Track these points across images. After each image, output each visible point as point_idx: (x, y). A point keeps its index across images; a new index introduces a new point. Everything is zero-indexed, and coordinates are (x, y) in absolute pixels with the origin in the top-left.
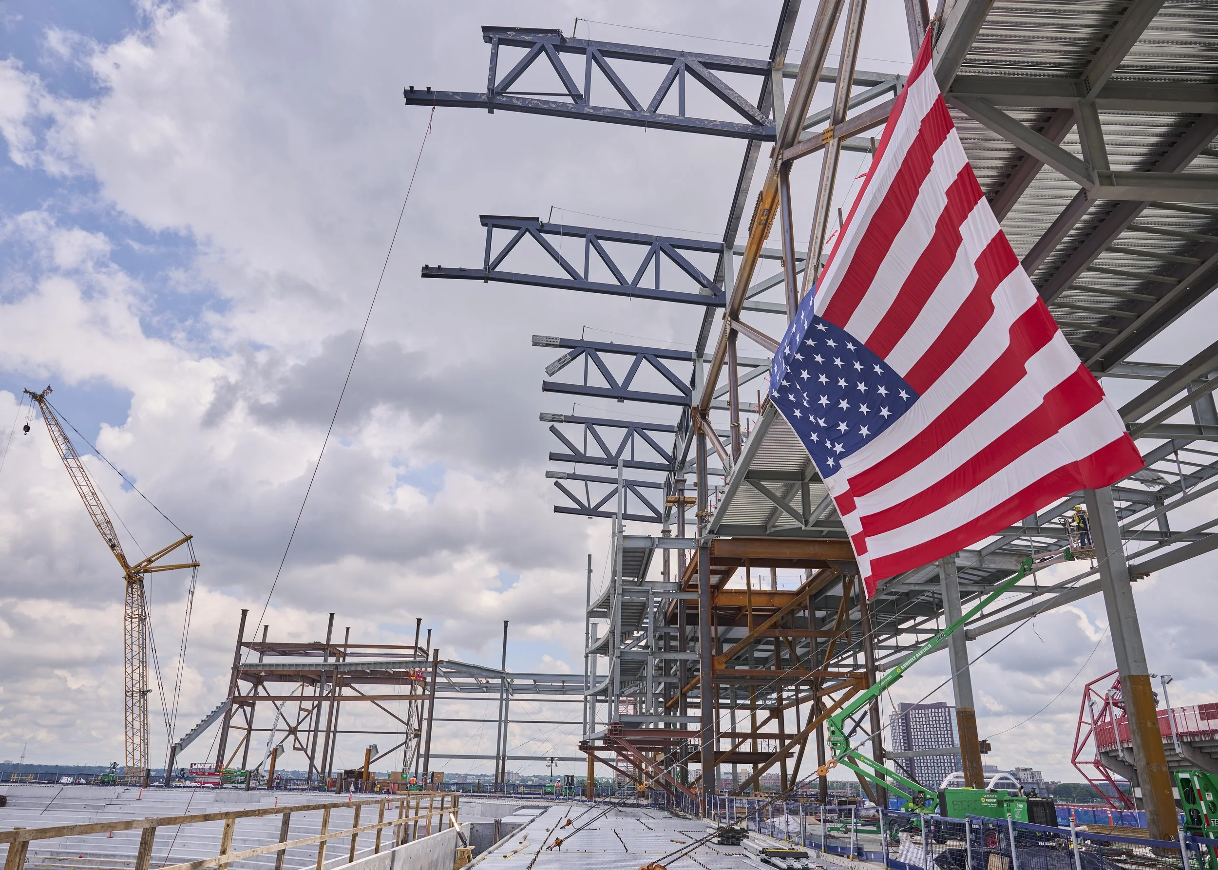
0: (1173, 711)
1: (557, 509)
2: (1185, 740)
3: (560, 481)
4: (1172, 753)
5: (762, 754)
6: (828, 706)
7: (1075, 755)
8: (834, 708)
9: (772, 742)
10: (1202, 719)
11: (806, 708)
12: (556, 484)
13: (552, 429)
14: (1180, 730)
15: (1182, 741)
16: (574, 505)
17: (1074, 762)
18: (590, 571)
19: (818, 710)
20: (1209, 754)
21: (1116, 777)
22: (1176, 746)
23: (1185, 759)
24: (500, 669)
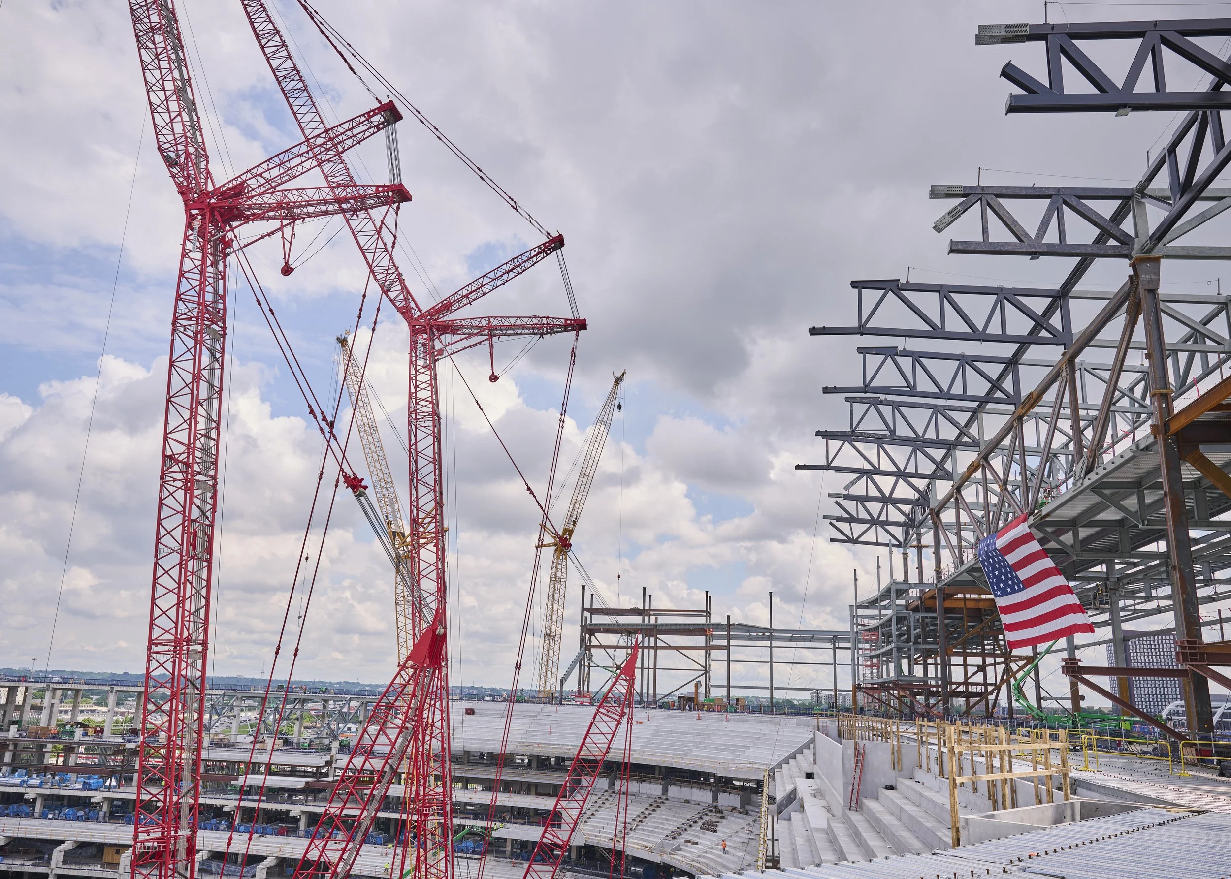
1: (832, 540)
3: (833, 521)
5: (972, 693)
6: (1014, 670)
8: (1018, 671)
9: (979, 687)
11: (1000, 668)
12: (831, 524)
13: (837, 503)
16: (844, 538)
19: (1007, 671)
24: (769, 627)
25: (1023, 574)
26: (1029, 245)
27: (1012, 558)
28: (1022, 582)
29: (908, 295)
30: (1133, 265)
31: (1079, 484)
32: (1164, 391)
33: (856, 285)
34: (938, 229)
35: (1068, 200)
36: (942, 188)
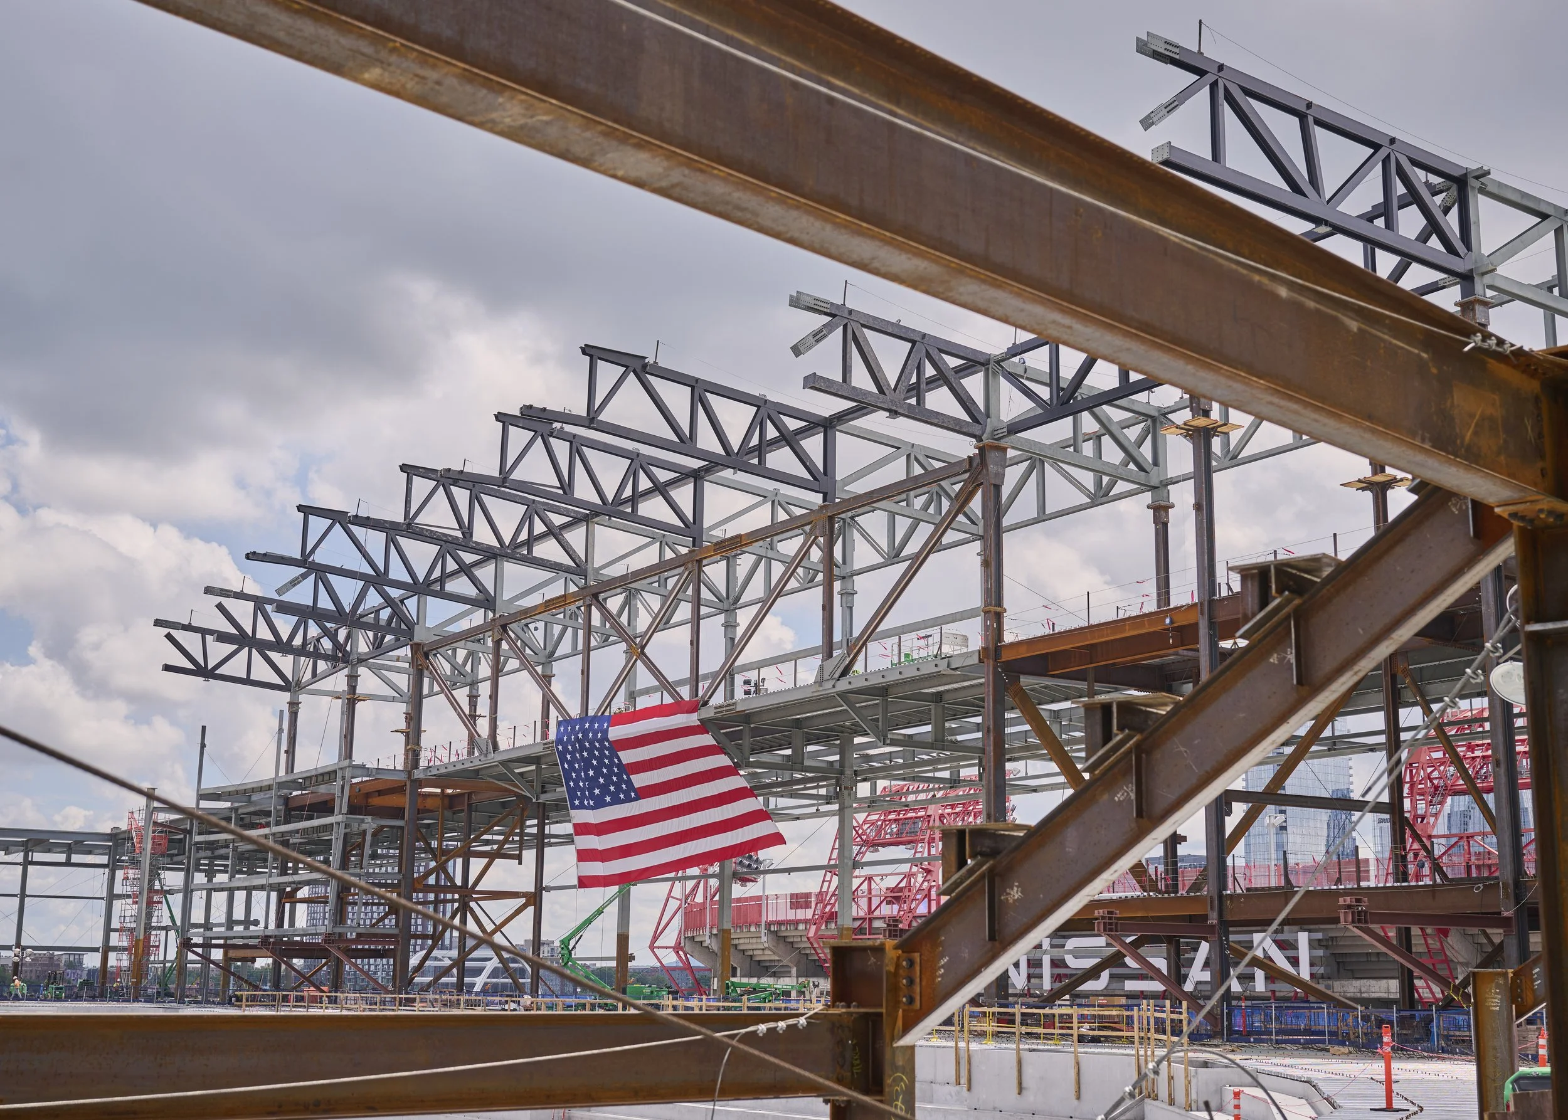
0: (767, 897)
1: (168, 668)
2: (772, 929)
3: (174, 632)
4: (759, 940)
7: (655, 938)
10: (791, 908)
12: (169, 637)
13: (220, 607)
14: (770, 919)
15: (769, 930)
16: (189, 665)
17: (652, 947)
18: (203, 746)
20: (792, 943)
21: (694, 963)
22: (763, 934)
23: (769, 949)
25: (640, 780)
26: (892, 401)
27: (628, 757)
28: (636, 790)
29: (655, 381)
30: (982, 450)
31: (828, 685)
32: (998, 609)
33: (592, 352)
34: (797, 350)
35: (931, 352)
36: (808, 299)
